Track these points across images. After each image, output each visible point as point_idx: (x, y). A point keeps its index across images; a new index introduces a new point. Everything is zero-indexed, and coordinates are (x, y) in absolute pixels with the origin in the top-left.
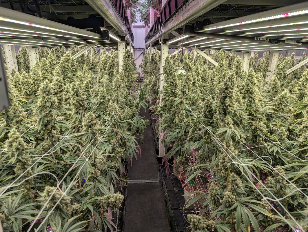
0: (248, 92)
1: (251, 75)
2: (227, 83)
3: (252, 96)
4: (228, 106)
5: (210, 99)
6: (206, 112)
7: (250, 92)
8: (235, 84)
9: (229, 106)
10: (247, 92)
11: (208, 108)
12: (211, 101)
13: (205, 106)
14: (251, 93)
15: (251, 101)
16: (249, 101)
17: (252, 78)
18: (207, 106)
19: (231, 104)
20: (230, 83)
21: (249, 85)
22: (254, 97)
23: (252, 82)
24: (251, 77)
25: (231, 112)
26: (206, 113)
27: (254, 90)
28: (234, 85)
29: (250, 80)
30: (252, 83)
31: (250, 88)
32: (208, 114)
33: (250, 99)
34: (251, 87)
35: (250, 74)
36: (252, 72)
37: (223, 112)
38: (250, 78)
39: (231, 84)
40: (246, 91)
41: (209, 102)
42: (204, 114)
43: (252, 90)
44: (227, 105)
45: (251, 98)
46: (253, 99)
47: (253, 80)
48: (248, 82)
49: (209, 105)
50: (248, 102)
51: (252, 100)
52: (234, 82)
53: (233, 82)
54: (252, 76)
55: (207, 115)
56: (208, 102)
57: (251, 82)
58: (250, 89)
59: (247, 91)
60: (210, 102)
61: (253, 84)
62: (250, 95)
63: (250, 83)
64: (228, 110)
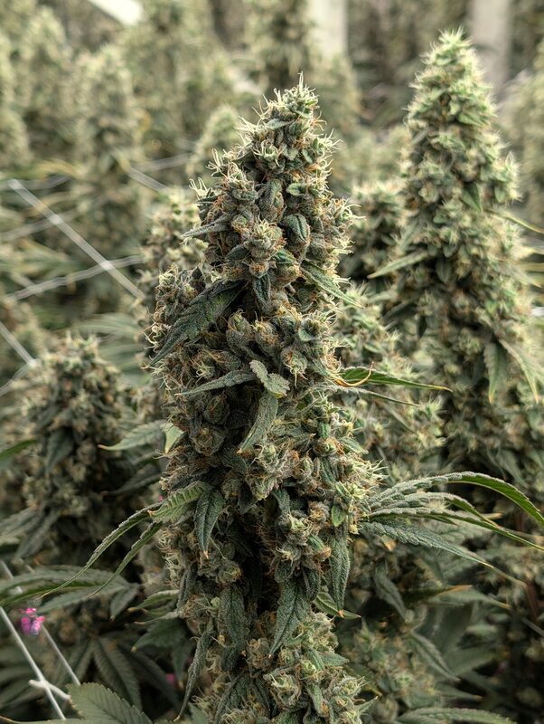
0: (444, 275)
1: (454, 109)
2: (238, 223)
3: (483, 317)
4: (284, 502)
5: (87, 357)
6: (66, 492)
7: (461, 273)
8: (329, 236)
9: (293, 493)
10: (433, 275)
11: (73, 453)
12: (93, 377)
13: (44, 433)
14: (466, 285)
15: (480, 355)
16: (460, 358)
17: (468, 135)
18: (67, 430)
19: (310, 470)
20: (269, 233)
21: (449, 205)
22: (503, 316)
23: (469, 170)
24: (455, 121)
25: (327, 565)
26: (64, 504)
27: (492, 257)
28: (321, 243)
29: (448, 159)
30: (469, 185)
31: (454, 237)
32: (79, 507)
33: (471, 343)
34: (467, 221)
35: (445, 100)
36: (461, 73)
37: (236, 572)
38: (447, 137)
39: (289, 235)
40: (415, 266)
41: (83, 396)
42: (47, 511)
43: (475, 259)
44: (272, 484)
45: (476, 327)
46: (495, 340)
47: (473, 153)
48: (430, 179)
49: (81, 425)
50: (454, 369)
51: (490, 352)
52: (321, 210)
53: (299, 204)
54: (464, 119)
55: (73, 520)
56: (74, 394)
57: (460, 176)
58: (462, 243)
59: (430, 264)
60: (89, 389)
61: (482, 191)
62: (461, 300)
63: (457, 191)
64: (288, 553)
